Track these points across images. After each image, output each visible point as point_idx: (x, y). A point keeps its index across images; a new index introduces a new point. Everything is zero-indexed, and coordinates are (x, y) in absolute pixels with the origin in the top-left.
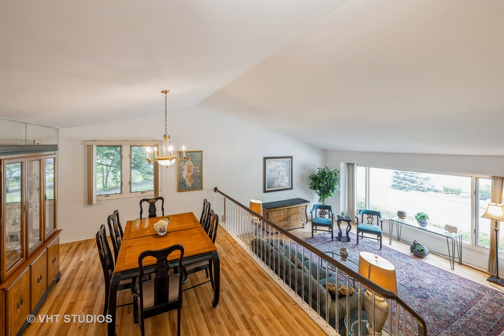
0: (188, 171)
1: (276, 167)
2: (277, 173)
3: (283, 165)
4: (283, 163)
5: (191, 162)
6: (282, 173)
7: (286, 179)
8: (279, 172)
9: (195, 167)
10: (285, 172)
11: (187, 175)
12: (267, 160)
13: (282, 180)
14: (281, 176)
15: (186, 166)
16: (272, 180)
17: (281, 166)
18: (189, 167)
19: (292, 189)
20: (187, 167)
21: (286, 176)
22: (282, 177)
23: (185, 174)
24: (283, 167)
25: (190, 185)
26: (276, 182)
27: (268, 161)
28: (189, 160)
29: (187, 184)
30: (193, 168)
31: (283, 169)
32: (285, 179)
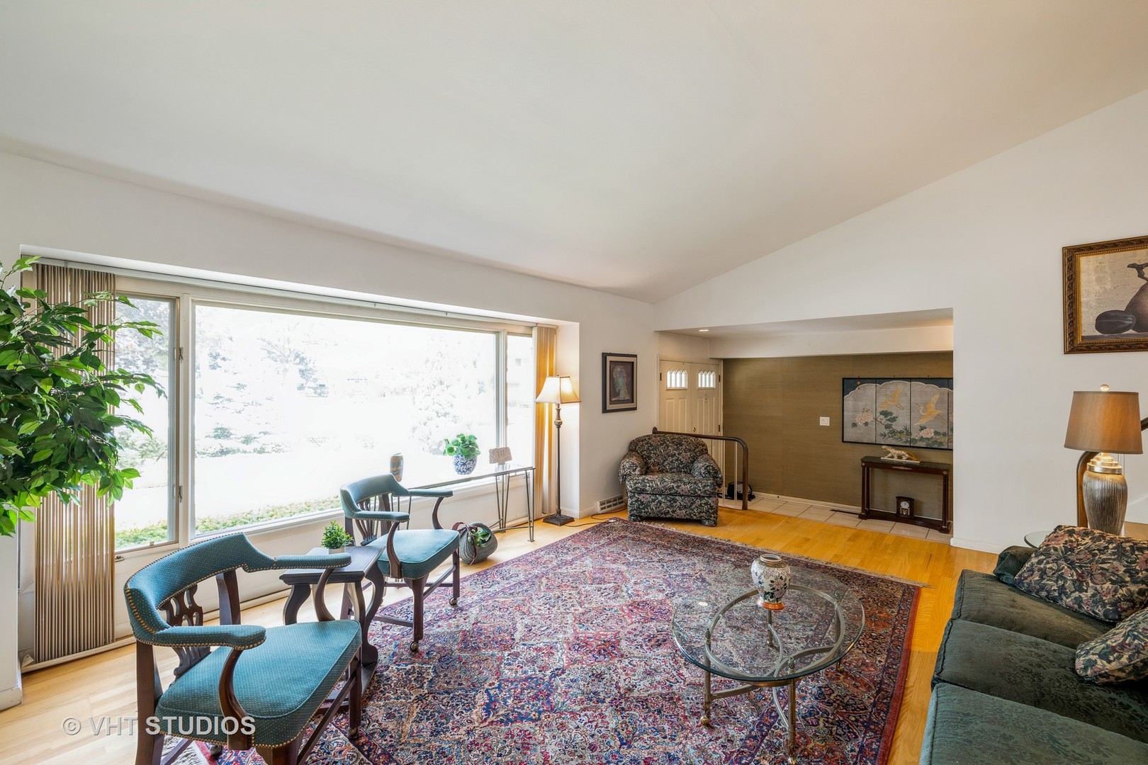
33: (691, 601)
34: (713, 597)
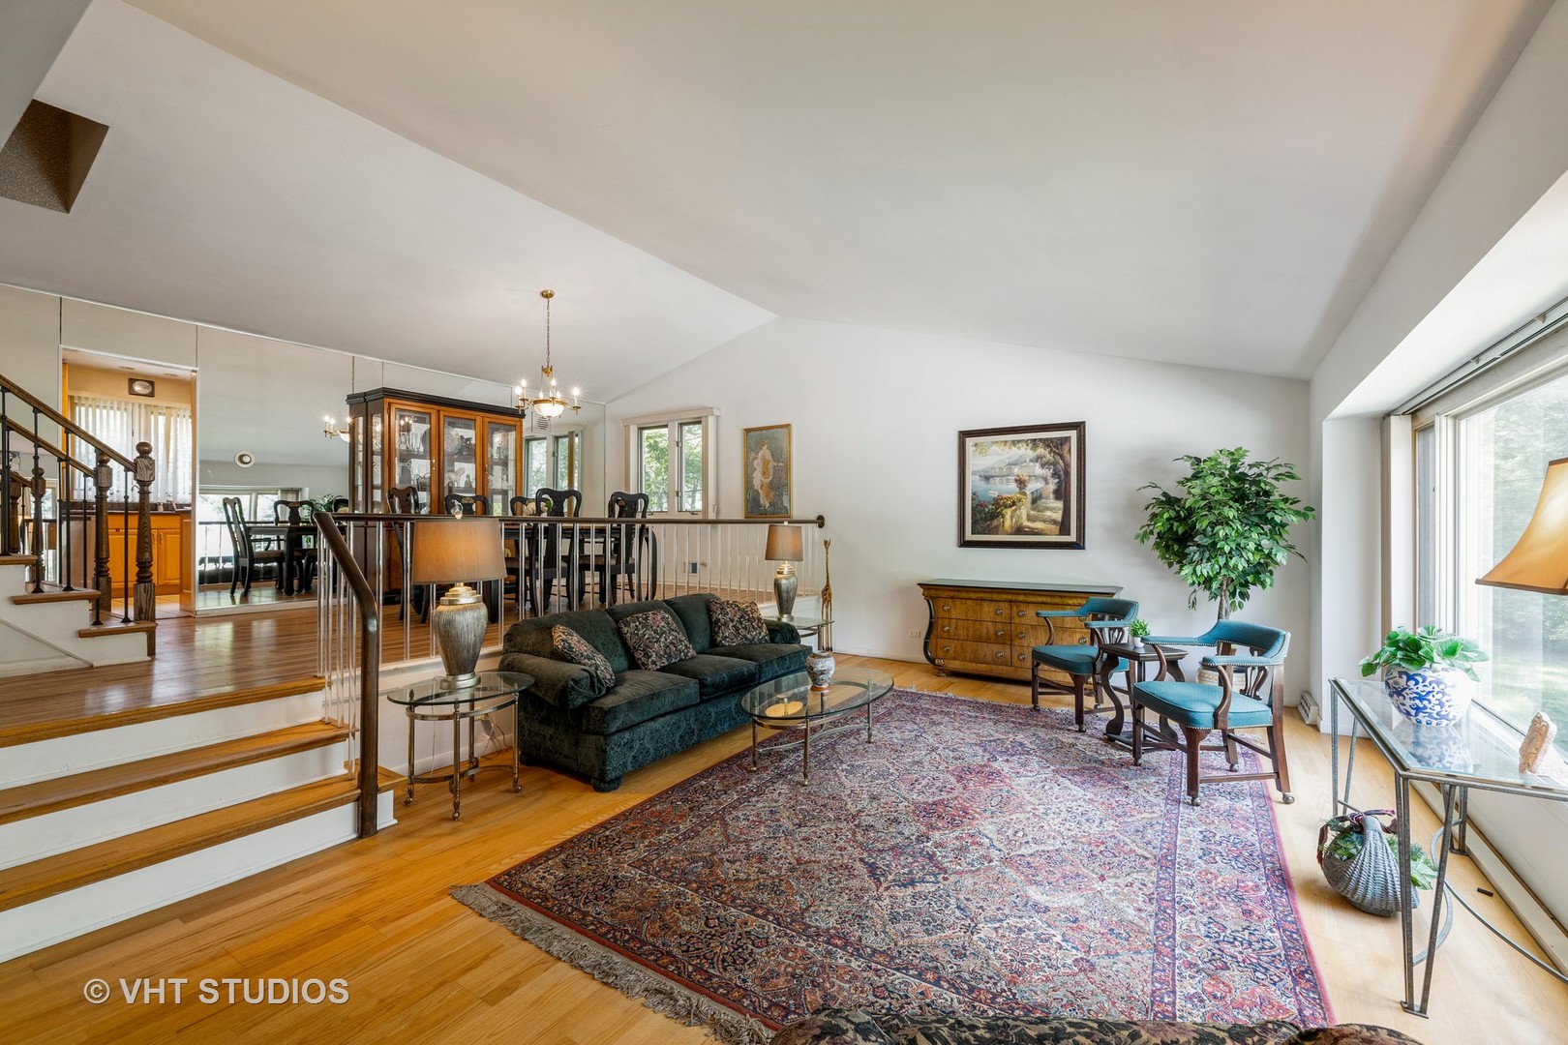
0: (764, 473)
1: (1009, 464)
2: (1014, 486)
3: (1038, 458)
4: (1041, 451)
5: (768, 451)
6: (1033, 486)
7: (1052, 509)
8: (1021, 483)
9: (775, 464)
10: (1047, 483)
11: (762, 481)
12: (970, 442)
13: (1034, 509)
14: (1029, 497)
15: (759, 460)
16: (990, 507)
17: (1031, 461)
18: (765, 463)
19: (1083, 548)
20: (761, 464)
21: (1052, 496)
22: (1034, 501)
23: (758, 479)
24: (1038, 465)
25: (767, 505)
26: (1008, 516)
27: (976, 445)
28: (765, 448)
29: (762, 502)
30: (772, 464)
31: (1038, 470)
32: (1047, 509)
33: (891, 829)
34: (859, 837)
